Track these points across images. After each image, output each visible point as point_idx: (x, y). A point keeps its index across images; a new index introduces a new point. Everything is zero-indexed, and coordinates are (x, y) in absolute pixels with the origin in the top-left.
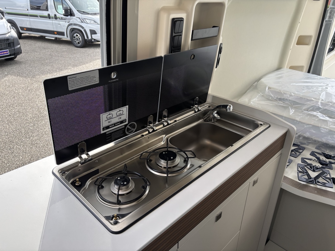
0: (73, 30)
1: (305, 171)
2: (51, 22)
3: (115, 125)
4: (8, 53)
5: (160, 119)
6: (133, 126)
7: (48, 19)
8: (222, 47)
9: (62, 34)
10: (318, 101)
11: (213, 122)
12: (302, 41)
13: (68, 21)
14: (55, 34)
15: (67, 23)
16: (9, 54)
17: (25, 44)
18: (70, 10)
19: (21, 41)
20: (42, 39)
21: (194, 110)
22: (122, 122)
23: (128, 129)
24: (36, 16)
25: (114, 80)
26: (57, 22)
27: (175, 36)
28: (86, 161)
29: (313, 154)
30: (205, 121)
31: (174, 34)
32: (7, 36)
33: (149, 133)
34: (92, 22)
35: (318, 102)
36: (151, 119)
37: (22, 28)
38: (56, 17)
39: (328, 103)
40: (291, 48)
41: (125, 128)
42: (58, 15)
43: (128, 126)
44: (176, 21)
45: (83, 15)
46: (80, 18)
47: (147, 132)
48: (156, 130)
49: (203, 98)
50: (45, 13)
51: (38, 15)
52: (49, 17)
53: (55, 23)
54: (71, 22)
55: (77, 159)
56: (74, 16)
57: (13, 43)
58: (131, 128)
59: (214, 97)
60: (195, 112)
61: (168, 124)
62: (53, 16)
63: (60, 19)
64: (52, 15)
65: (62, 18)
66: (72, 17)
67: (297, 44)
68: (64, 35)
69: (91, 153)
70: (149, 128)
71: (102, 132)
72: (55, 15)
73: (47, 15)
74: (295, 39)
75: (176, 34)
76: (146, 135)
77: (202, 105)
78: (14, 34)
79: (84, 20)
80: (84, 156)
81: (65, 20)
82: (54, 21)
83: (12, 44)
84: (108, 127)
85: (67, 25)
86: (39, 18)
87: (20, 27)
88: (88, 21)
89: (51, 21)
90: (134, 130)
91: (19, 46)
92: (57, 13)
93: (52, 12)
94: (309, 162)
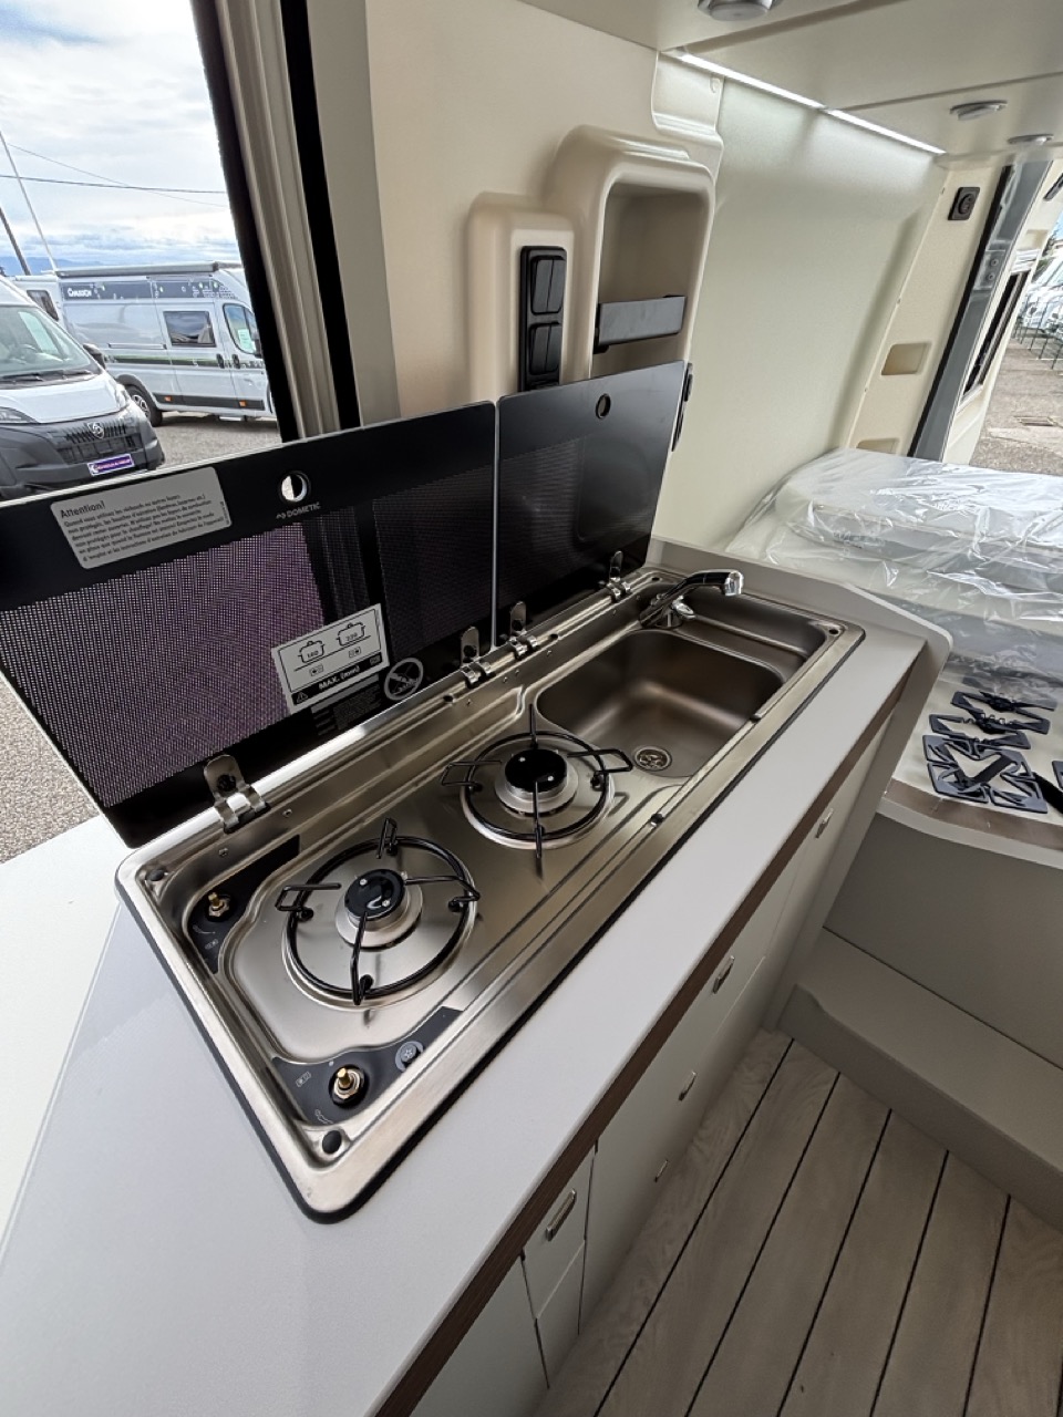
1: (950, 761)
2: (226, 378)
3: (338, 677)
4: (130, 463)
5: (503, 636)
6: (410, 671)
7: (219, 368)
8: (691, 376)
9: (258, 405)
10: (970, 538)
11: (669, 629)
12: (897, 363)
14: (240, 407)
16: (133, 465)
17: (174, 437)
19: (158, 431)
20: (212, 422)
21: (609, 593)
22: (365, 665)
23: (394, 685)
24: (189, 363)
25: (300, 511)
26: (241, 375)
27: (535, 326)
28: (245, 818)
29: (959, 700)
30: (645, 625)
31: (531, 320)
32: (120, 416)
33: (470, 686)
35: (971, 541)
36: (470, 637)
37: (160, 398)
38: (237, 363)
39: (1000, 543)
40: (867, 385)
41: (381, 682)
42: (242, 358)
43: (392, 675)
44: (538, 259)
47: (462, 685)
48: (493, 675)
49: (635, 550)
50: (210, 354)
51: (194, 359)
52: (220, 363)
53: (239, 379)
55: (210, 815)
57: (139, 435)
58: (404, 680)
59: (669, 547)
60: (614, 600)
61: (531, 650)
62: (231, 360)
63: (247, 366)
64: (228, 358)
65: (251, 362)
67: (884, 373)
68: (263, 409)
69: (262, 786)
70: (467, 670)
71: (293, 709)
72: (235, 357)
73: (214, 358)
74: (879, 357)
75: (539, 319)
76: (458, 695)
77: (634, 574)
78: (136, 412)
80: (237, 801)
82: (235, 374)
83: (135, 439)
84: (313, 690)
86: (197, 367)
87: (155, 395)
89: (228, 375)
90: (418, 682)
91: (154, 443)
92: (238, 352)
93: (225, 350)
94: (954, 728)
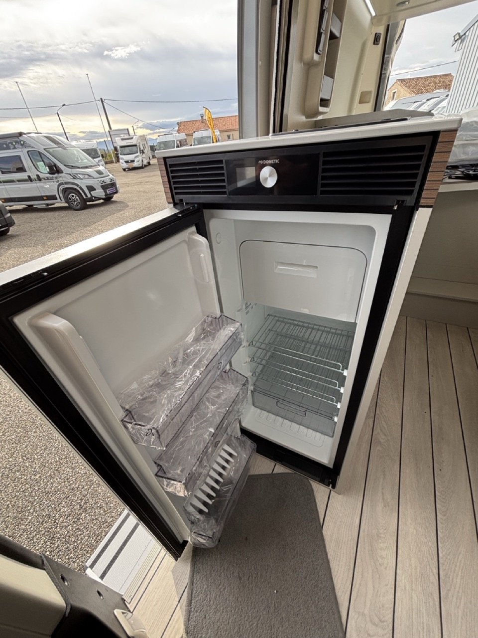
0: (65, 191)
13: (57, 180)
14: (44, 200)
15: (55, 183)
18: (55, 165)
26: (42, 184)
34: (86, 177)
38: (39, 179)
45: (73, 170)
46: (70, 174)
51: (15, 179)
54: (61, 180)
56: (62, 172)
62: (36, 177)
66: (60, 175)
79: (76, 175)
81: (53, 179)
82: (39, 184)
85: (57, 186)
86: (17, 183)
88: (82, 177)
89: (35, 184)
92: (39, 173)
